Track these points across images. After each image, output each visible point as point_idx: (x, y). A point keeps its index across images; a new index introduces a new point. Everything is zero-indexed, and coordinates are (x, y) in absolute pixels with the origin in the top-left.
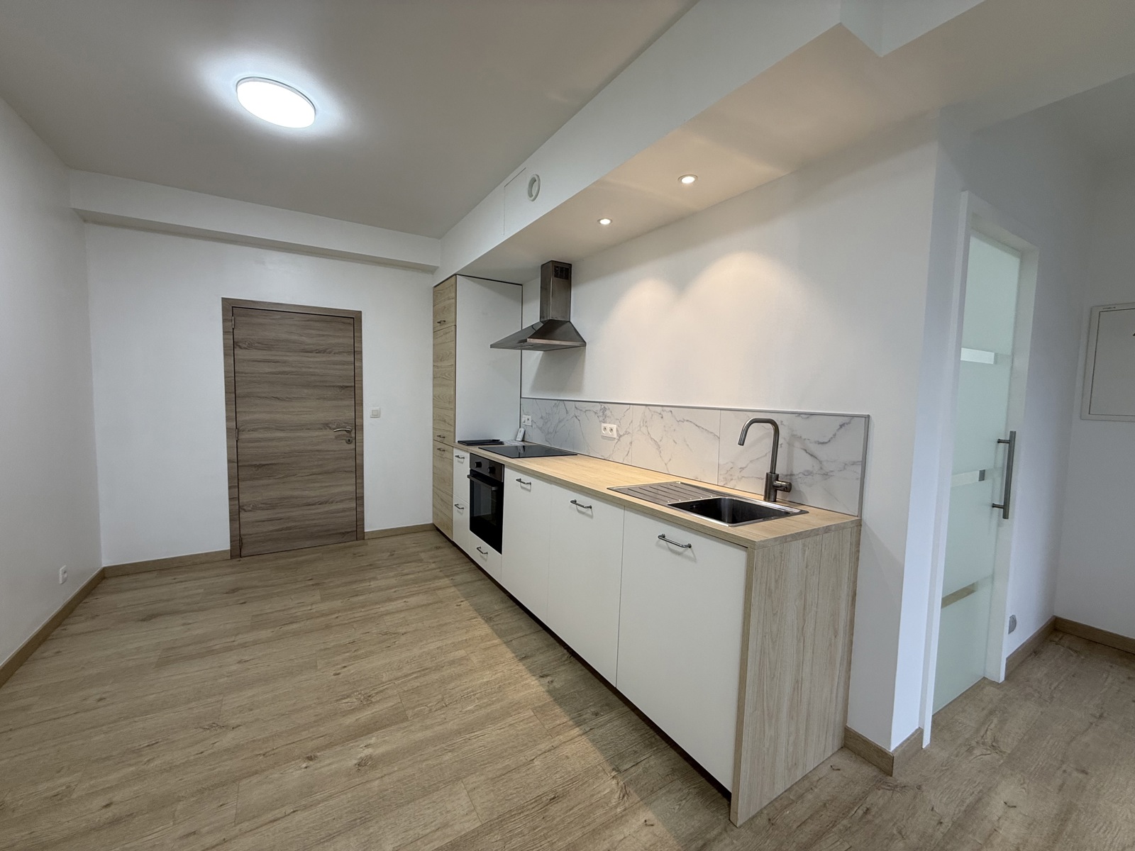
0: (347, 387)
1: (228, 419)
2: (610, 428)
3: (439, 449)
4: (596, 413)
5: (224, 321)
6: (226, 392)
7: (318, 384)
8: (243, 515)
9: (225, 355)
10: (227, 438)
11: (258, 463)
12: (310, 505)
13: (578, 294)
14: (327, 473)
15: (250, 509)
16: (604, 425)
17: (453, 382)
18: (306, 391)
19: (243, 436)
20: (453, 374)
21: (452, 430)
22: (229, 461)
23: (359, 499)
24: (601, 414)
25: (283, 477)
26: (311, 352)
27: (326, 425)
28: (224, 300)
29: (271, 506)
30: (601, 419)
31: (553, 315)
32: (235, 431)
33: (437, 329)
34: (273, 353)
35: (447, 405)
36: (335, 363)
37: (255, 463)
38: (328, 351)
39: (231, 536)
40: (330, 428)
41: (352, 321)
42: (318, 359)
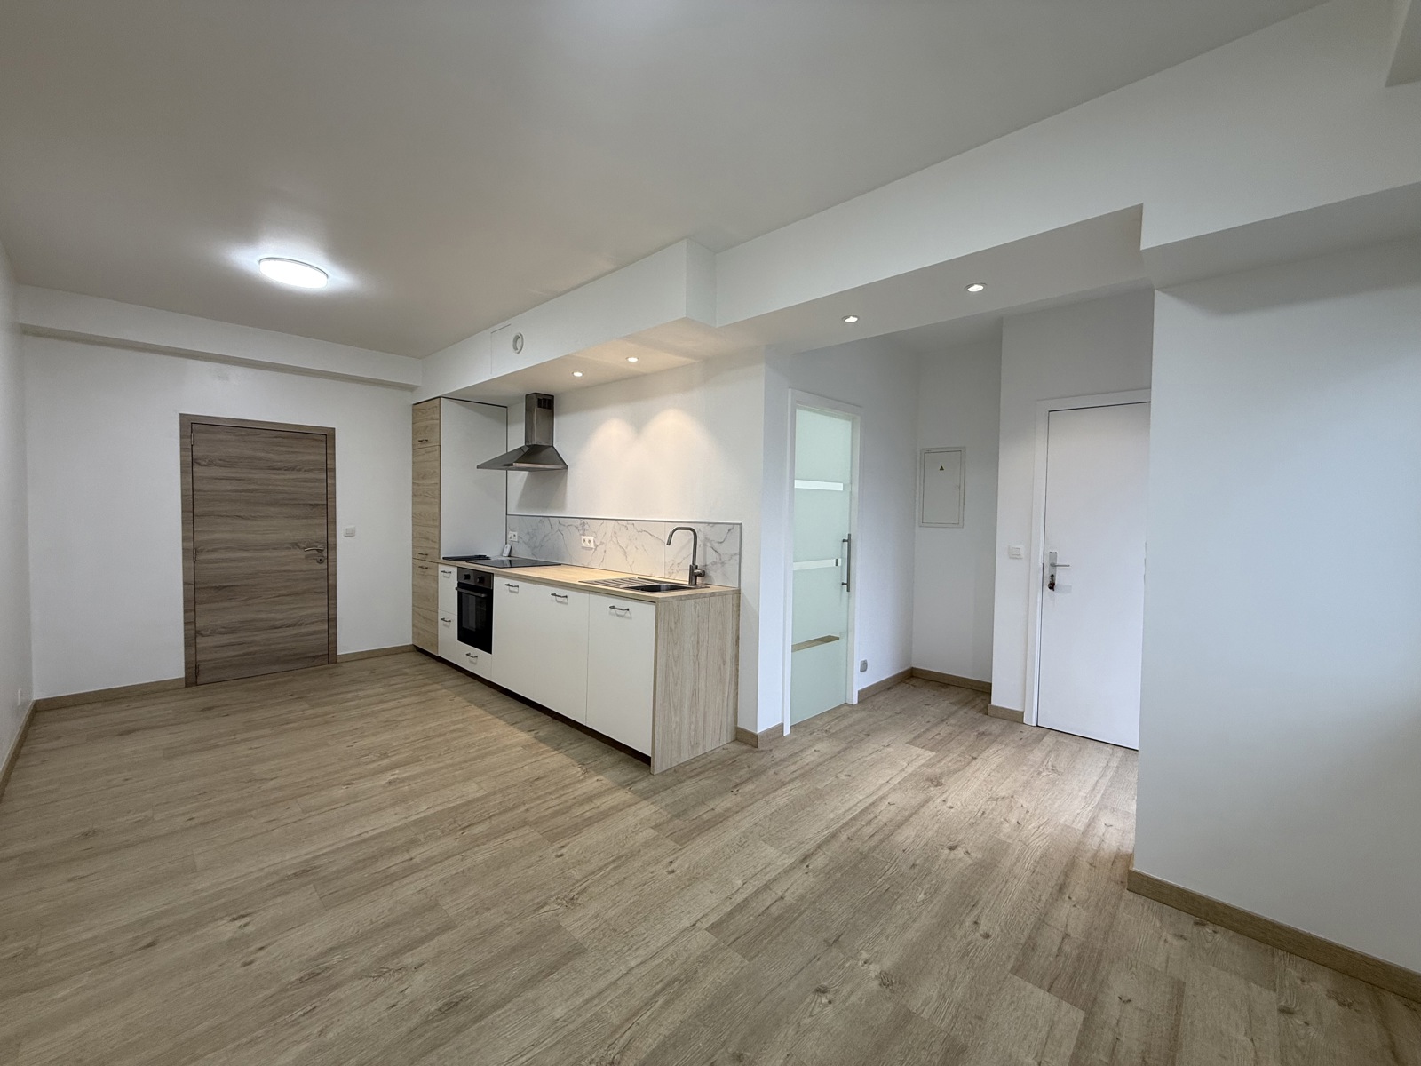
0: (318, 505)
1: (184, 539)
2: (589, 540)
3: (421, 567)
4: (577, 527)
5: (182, 437)
6: (183, 511)
7: (287, 502)
8: (200, 640)
9: (183, 472)
10: (183, 559)
11: (217, 585)
12: (276, 628)
13: (559, 422)
14: (296, 594)
15: (208, 633)
16: (583, 537)
17: (437, 500)
18: (272, 509)
19: (201, 557)
20: (437, 492)
21: (437, 547)
22: (185, 583)
23: (331, 621)
24: (580, 528)
25: (246, 599)
26: (280, 469)
27: (295, 545)
28: (182, 415)
29: (231, 630)
30: (581, 532)
31: (536, 440)
32: (192, 552)
33: (416, 447)
34: (234, 470)
35: (431, 523)
36: (306, 481)
37: (214, 585)
38: (298, 468)
39: (186, 663)
40: (299, 547)
41: (326, 438)
42: (287, 477)
